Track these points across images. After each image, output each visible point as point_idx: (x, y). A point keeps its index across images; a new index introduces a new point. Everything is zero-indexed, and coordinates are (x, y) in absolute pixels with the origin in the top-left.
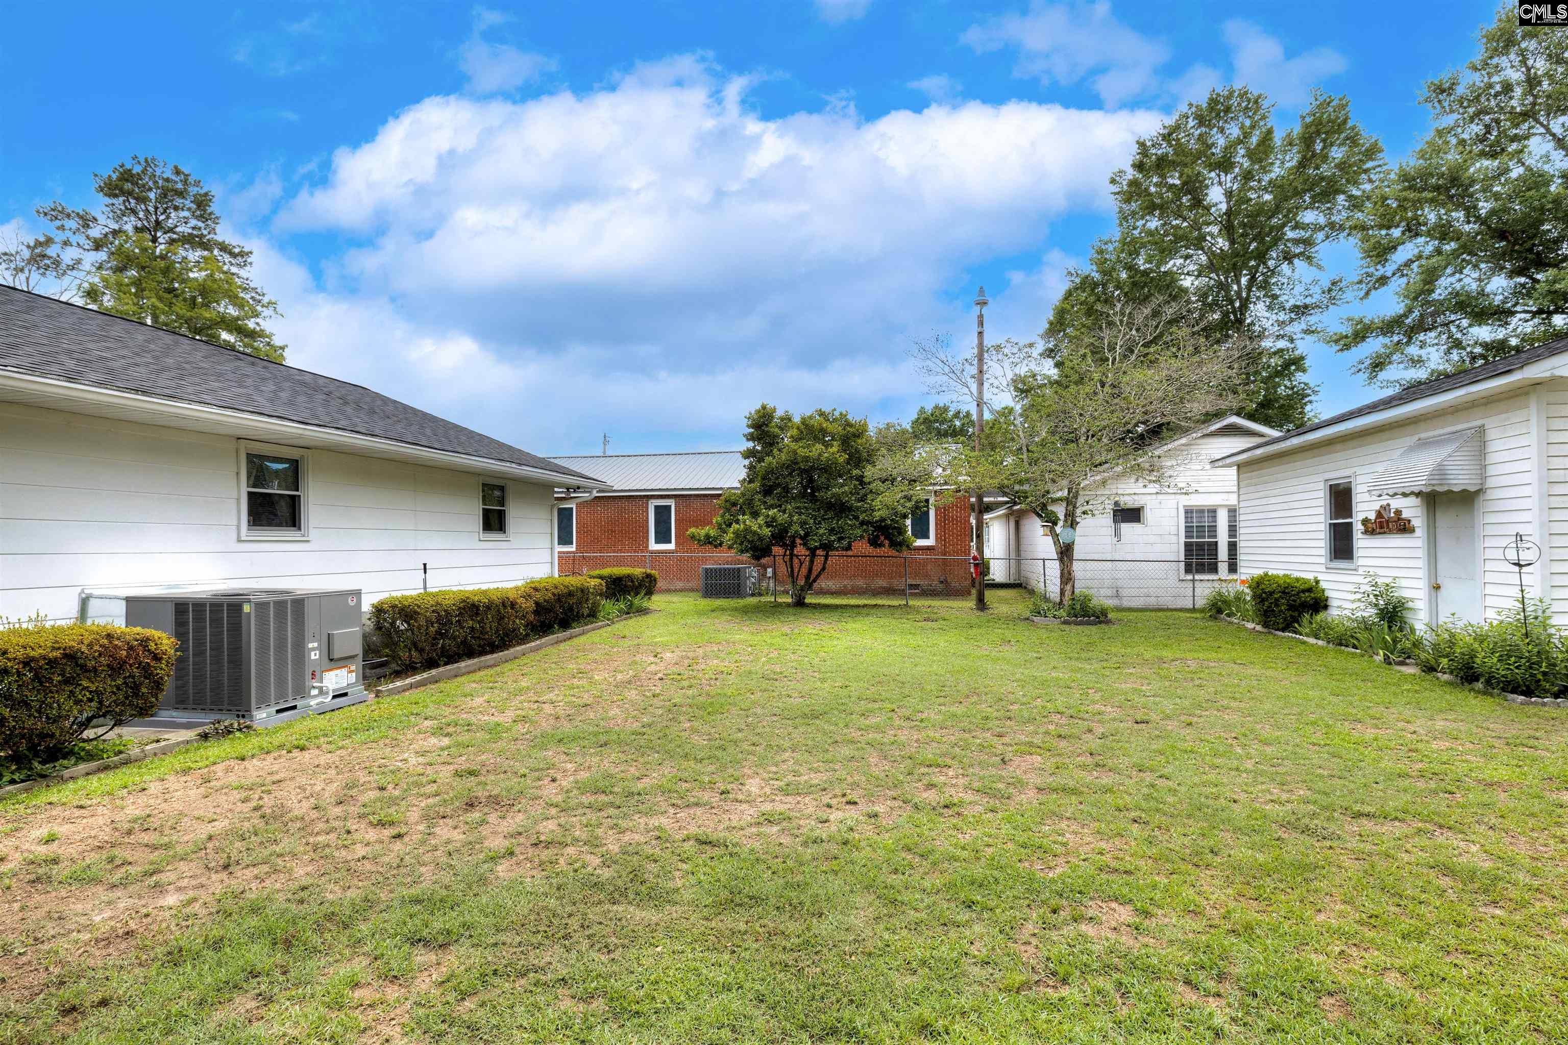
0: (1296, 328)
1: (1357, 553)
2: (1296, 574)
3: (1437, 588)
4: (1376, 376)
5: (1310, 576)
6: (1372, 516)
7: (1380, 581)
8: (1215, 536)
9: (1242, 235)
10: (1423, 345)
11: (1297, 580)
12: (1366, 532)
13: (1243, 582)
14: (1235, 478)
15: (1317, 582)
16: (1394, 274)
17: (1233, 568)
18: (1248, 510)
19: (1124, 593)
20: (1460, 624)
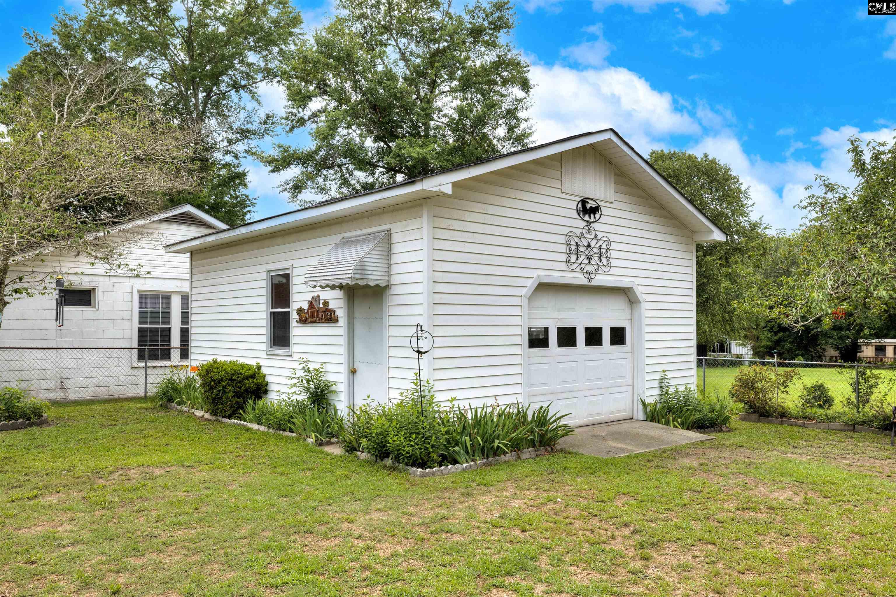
0: (240, 147)
1: (293, 340)
2: (242, 361)
3: (353, 372)
4: (296, 196)
5: (252, 362)
6: (305, 306)
7: (312, 366)
8: (169, 323)
9: (200, 55)
10: (326, 179)
11: (243, 366)
12: (300, 321)
13: (193, 369)
14: (188, 265)
15: (259, 368)
16: (309, 119)
17: (185, 354)
18: (201, 297)
19: (68, 384)
20: (374, 405)
